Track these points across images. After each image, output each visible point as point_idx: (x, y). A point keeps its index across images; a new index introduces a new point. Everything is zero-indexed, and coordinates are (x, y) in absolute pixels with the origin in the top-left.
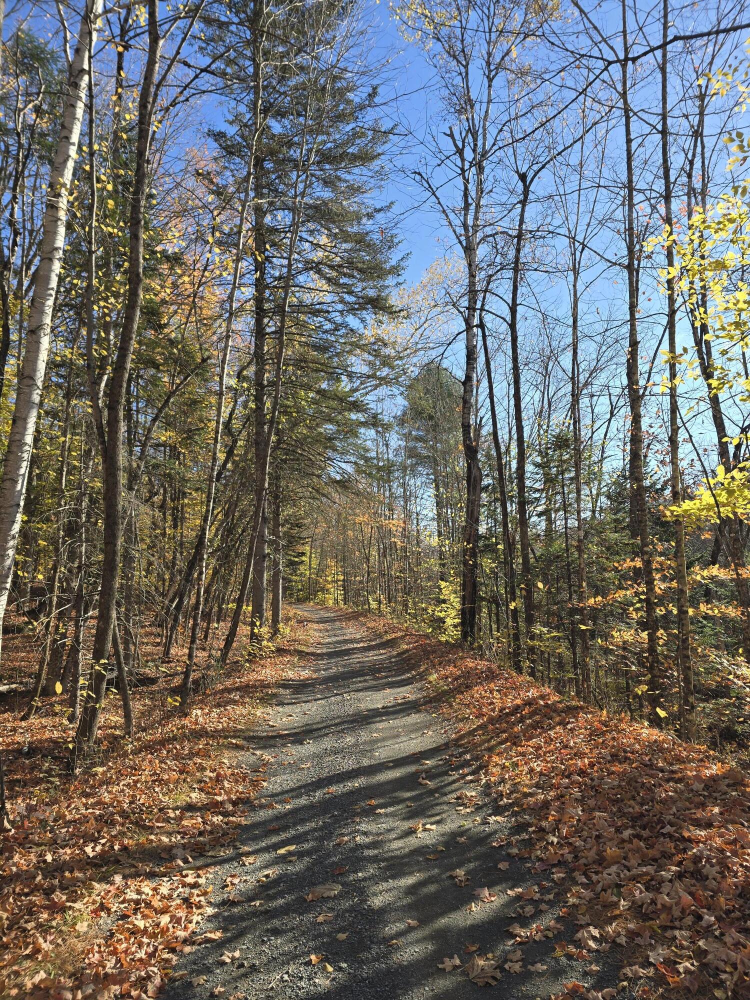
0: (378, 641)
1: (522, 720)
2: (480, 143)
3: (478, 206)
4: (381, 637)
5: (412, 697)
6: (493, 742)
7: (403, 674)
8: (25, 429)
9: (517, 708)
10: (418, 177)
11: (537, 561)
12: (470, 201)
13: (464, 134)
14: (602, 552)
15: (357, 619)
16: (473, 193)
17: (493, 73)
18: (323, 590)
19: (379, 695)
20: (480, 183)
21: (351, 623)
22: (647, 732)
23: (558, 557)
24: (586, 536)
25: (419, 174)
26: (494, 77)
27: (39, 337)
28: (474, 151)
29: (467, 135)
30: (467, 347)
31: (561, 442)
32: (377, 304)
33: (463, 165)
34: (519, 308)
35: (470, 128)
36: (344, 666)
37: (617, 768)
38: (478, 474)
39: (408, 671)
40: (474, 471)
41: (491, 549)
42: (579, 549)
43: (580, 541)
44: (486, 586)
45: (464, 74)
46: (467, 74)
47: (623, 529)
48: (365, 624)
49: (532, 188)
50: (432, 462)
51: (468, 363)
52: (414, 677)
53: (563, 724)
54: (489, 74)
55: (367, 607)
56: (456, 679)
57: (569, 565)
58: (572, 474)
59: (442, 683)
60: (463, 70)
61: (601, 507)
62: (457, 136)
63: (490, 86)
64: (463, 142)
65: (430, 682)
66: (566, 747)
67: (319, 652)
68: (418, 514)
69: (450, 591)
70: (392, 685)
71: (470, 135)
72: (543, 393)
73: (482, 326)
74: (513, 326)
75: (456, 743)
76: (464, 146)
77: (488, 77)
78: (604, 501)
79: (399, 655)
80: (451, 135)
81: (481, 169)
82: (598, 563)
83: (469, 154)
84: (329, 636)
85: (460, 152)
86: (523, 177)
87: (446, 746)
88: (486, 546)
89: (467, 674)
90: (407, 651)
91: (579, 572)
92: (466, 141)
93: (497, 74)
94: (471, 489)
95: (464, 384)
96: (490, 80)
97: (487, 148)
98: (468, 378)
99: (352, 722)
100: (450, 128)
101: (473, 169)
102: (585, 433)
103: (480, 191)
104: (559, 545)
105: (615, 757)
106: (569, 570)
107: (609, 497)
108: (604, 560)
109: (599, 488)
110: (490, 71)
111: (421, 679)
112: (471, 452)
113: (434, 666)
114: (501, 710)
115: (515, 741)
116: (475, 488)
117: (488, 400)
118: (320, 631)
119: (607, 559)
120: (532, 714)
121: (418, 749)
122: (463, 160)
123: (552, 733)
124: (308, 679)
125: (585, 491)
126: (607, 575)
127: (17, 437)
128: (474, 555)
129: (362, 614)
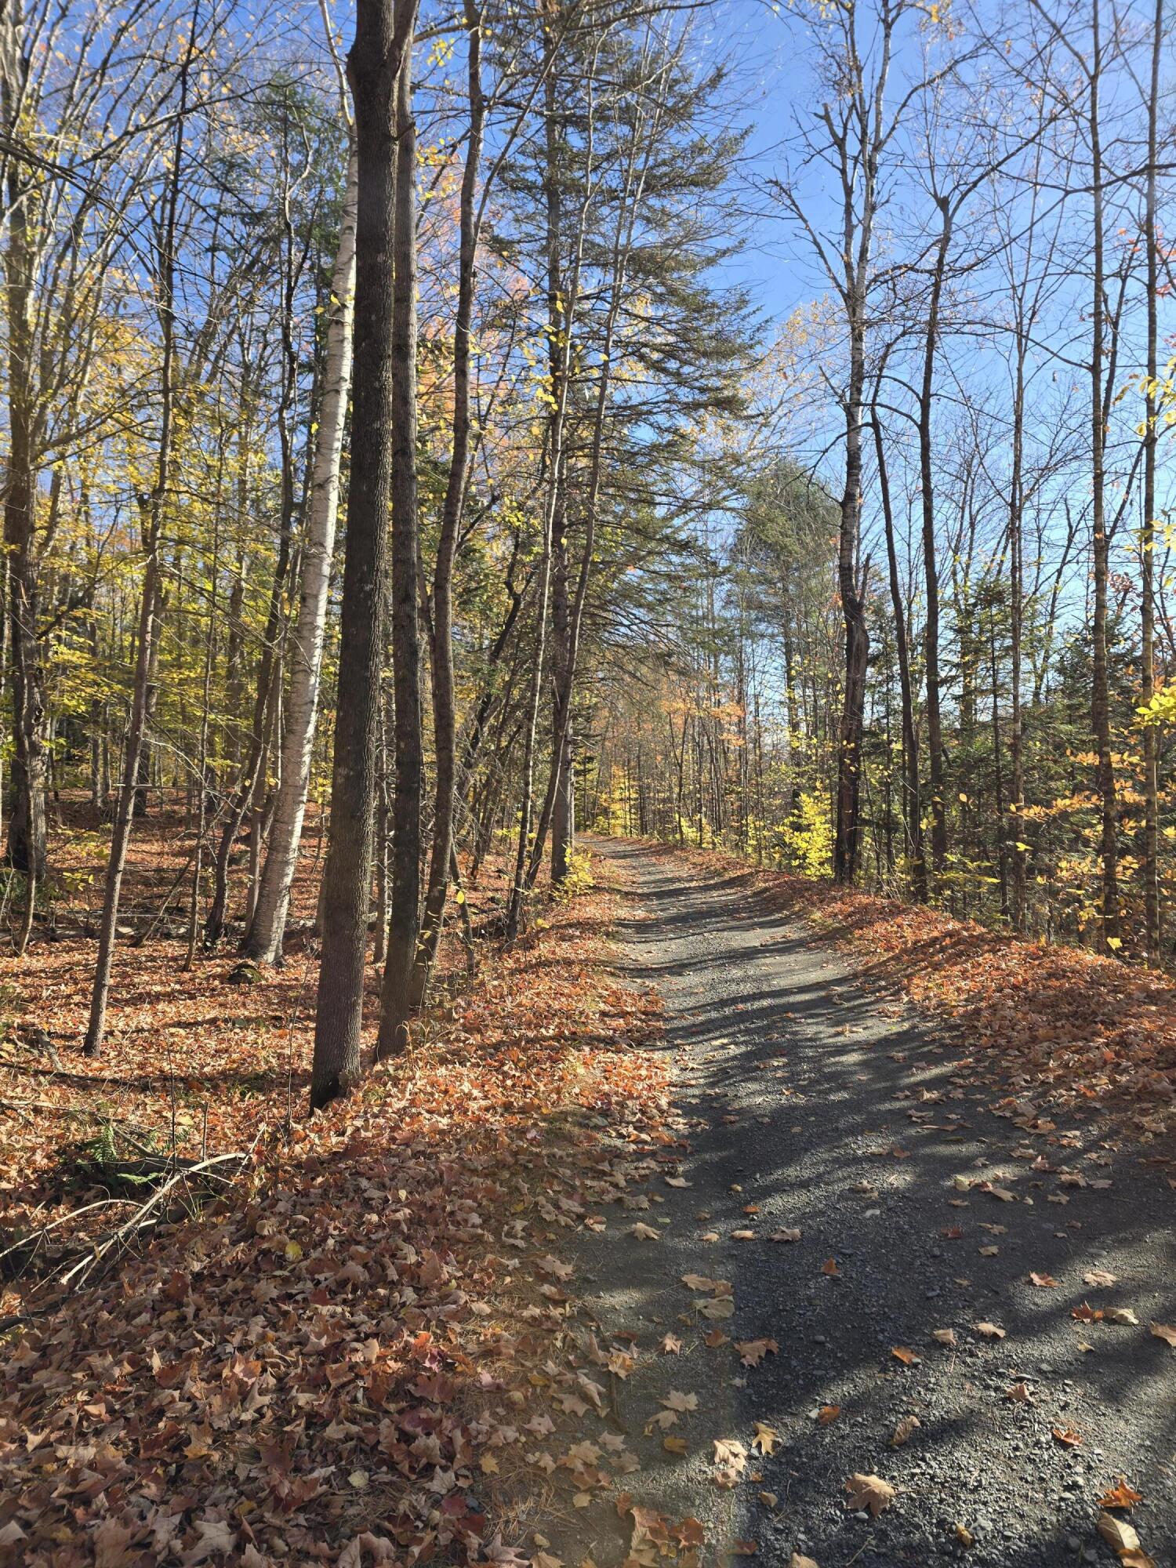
0: (717, 880)
1: (943, 950)
2: (871, 129)
3: (867, 230)
4: (720, 875)
5: (794, 936)
6: (910, 970)
7: (771, 914)
8: (317, 608)
9: (935, 940)
10: (775, 190)
11: (950, 766)
12: (855, 221)
13: (846, 113)
14: (1048, 751)
15: (672, 853)
16: (859, 210)
17: (893, 14)
18: (605, 812)
19: (750, 934)
20: (871, 191)
21: (664, 859)
22: (1090, 957)
23: (982, 760)
24: (1024, 728)
25: (776, 183)
26: (893, 21)
27: (328, 493)
28: (862, 142)
29: (850, 114)
30: (848, 449)
31: (990, 596)
32: (728, 405)
33: (844, 164)
34: (932, 400)
35: (854, 105)
36: (685, 906)
37: (1054, 983)
38: (863, 639)
39: (779, 910)
40: (858, 636)
41: (881, 750)
42: (1014, 749)
43: (1016, 737)
44: (871, 803)
45: (847, 27)
46: (852, 24)
47: (1081, 717)
48: (687, 860)
49: (955, 220)
50: (781, 614)
51: (849, 474)
52: (787, 917)
53: (994, 951)
54: (887, 16)
55: (678, 836)
56: (850, 915)
57: (999, 771)
58: (1008, 642)
59: (830, 921)
60: (845, 14)
61: (1048, 687)
62: (837, 122)
63: (887, 36)
64: (845, 128)
65: (814, 921)
66: (998, 969)
67: (639, 891)
68: (756, 696)
69: (815, 810)
70: (762, 925)
71: (854, 116)
72: (963, 509)
73: (875, 424)
74: (923, 428)
75: (866, 973)
76: (845, 134)
77: (884, 21)
78: (1053, 678)
79: (755, 894)
80: (826, 117)
81: (872, 169)
82: (1042, 768)
83: (853, 147)
84: (643, 874)
85: (840, 143)
86: (943, 203)
87: (855, 976)
88: (876, 746)
89: (865, 909)
90: (766, 890)
91: (1013, 781)
92: (850, 126)
93: (898, 15)
94: (853, 662)
95: (843, 505)
96: (888, 26)
97: (882, 136)
98: (849, 497)
99: (730, 957)
100: (825, 106)
101: (860, 170)
102: (1028, 587)
103: (871, 208)
104: (983, 742)
105: (1050, 976)
106: (998, 778)
107: (1061, 671)
108: (1051, 764)
109: (1046, 658)
110: (888, 11)
111: (800, 918)
112: (853, 608)
113: (813, 904)
114: (915, 943)
115: (937, 967)
116: (858, 661)
117: (885, 536)
118: (624, 868)
119: (1055, 762)
120: (954, 945)
121: (820, 980)
122: (844, 156)
123: (980, 960)
124: (644, 919)
125: (1026, 665)
126: (1053, 784)
127: (309, 619)
128: (856, 759)
129: (675, 846)
